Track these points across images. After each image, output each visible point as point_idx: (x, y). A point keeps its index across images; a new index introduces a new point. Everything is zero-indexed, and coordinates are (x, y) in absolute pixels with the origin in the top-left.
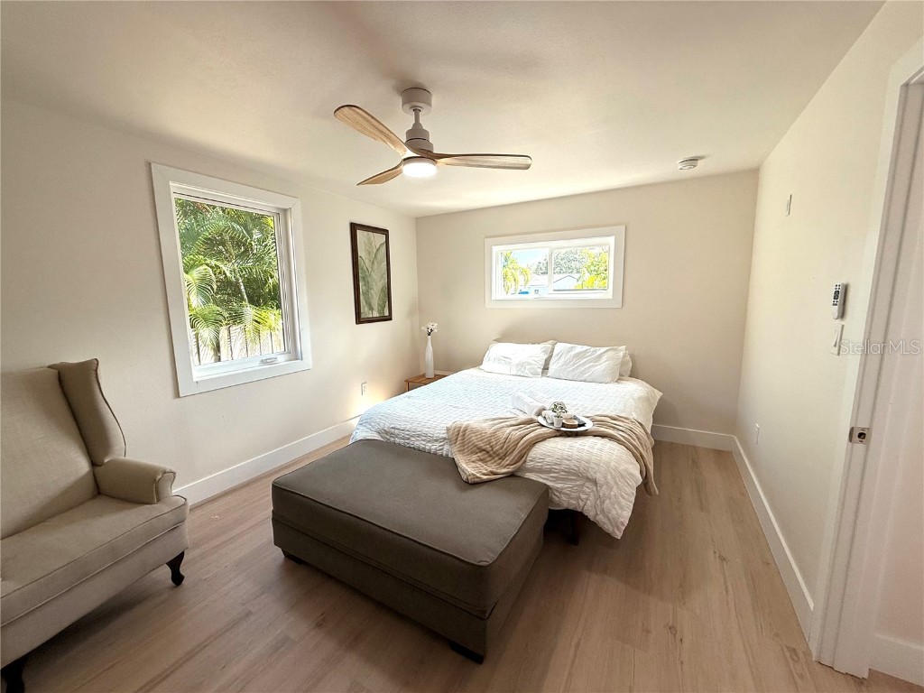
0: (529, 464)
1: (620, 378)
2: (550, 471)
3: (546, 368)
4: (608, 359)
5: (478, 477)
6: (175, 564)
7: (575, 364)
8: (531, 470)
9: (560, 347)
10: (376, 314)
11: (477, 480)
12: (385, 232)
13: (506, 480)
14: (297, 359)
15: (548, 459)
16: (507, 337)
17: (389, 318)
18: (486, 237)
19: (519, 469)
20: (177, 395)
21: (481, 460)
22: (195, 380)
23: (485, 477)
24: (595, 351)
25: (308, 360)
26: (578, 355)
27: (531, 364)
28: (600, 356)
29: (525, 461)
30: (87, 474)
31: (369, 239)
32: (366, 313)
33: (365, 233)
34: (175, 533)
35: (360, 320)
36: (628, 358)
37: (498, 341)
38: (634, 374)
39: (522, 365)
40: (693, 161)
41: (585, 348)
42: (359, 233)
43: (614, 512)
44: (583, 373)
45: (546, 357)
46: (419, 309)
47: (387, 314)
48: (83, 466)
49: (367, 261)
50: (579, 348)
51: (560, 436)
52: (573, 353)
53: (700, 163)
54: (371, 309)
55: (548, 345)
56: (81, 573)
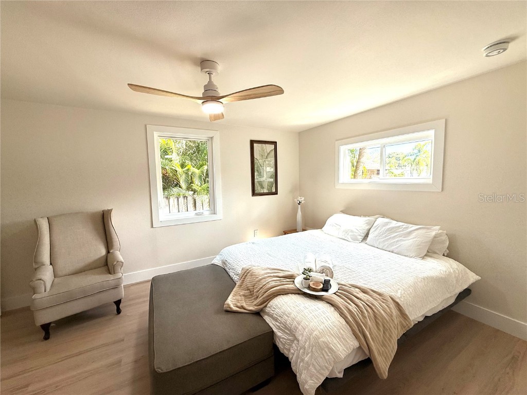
0: (267, 310)
1: (430, 253)
2: (276, 320)
3: (367, 235)
4: (418, 236)
5: (230, 308)
6: (118, 303)
7: (386, 236)
8: (268, 315)
9: (381, 221)
10: (265, 191)
11: (228, 309)
12: (275, 143)
13: (247, 316)
14: (215, 214)
15: (277, 310)
16: (349, 210)
17: (276, 193)
18: (337, 140)
19: (262, 310)
20: (152, 227)
21: (244, 296)
22: (160, 220)
23: (237, 309)
24: (407, 228)
25: (220, 214)
26: (392, 230)
27: (352, 231)
28: (410, 232)
29: (266, 306)
30: (103, 256)
31: (262, 148)
32: (258, 189)
33: (260, 145)
34: (116, 290)
35: (254, 193)
36: (445, 237)
39: (346, 232)
40: (501, 45)
41: (403, 224)
42: (255, 145)
43: (303, 376)
44: (392, 245)
45: (368, 227)
46: (298, 188)
47: (274, 191)
48: (103, 252)
49: (260, 161)
50: (394, 224)
52: (388, 227)
53: (511, 46)
54: (262, 187)
55: (372, 218)
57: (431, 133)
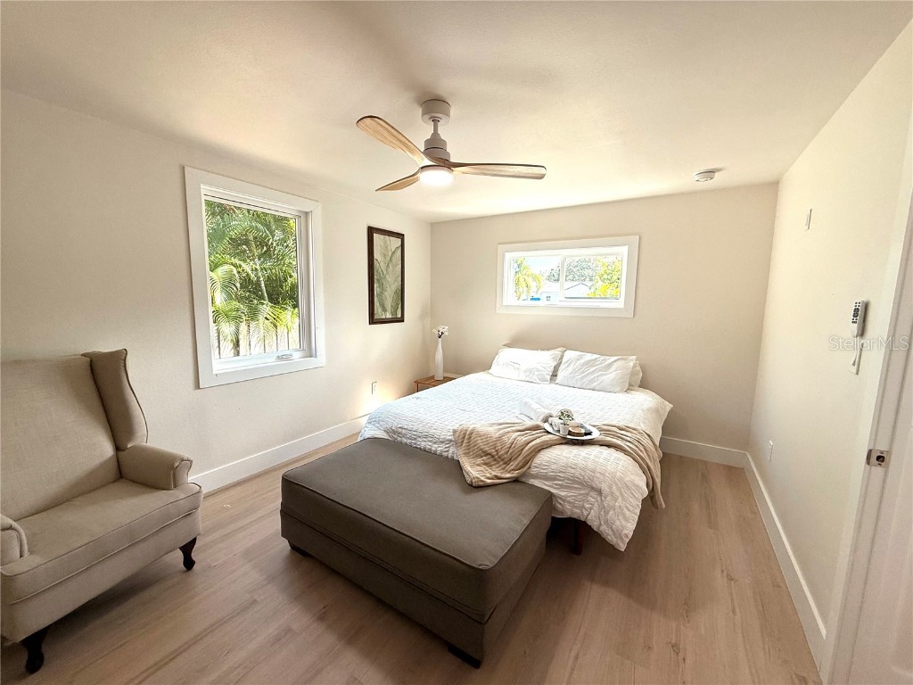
0: (534, 471)
1: (630, 388)
2: (554, 478)
3: (554, 375)
4: (619, 367)
5: (482, 481)
6: (187, 549)
7: (584, 372)
8: (536, 477)
9: (570, 354)
10: (389, 316)
11: (481, 483)
12: (401, 236)
13: (508, 485)
14: (311, 356)
15: (554, 467)
16: (518, 342)
17: (401, 320)
18: (499, 244)
19: (523, 475)
20: (197, 386)
21: (486, 464)
22: (215, 372)
23: (489, 481)
24: (605, 360)
25: (321, 359)
26: (589, 363)
27: (538, 370)
28: (611, 364)
29: (530, 467)
30: (111, 457)
31: (385, 242)
32: (379, 314)
33: (382, 237)
34: (189, 519)
35: (373, 320)
36: (638, 368)
37: (508, 346)
38: (644, 385)
39: (530, 371)
40: (710, 173)
41: (595, 356)
42: (376, 236)
43: (618, 523)
44: (592, 381)
45: (555, 364)
46: (430, 312)
47: (399, 316)
48: (107, 450)
49: (382, 264)
50: (589, 357)
51: (566, 444)
52: (582, 361)
53: (716, 174)
54: (384, 310)
55: (557, 352)
56: (101, 552)
57: (624, 250)
